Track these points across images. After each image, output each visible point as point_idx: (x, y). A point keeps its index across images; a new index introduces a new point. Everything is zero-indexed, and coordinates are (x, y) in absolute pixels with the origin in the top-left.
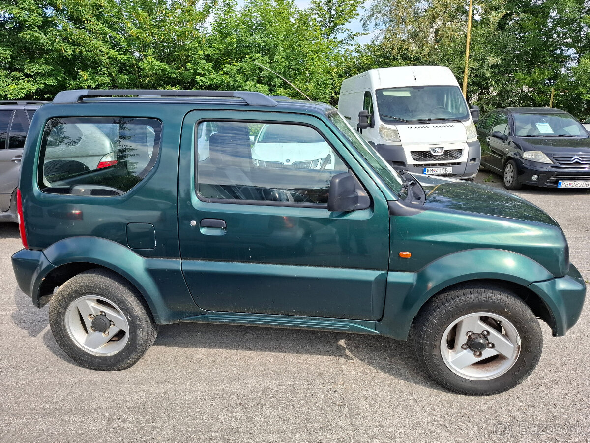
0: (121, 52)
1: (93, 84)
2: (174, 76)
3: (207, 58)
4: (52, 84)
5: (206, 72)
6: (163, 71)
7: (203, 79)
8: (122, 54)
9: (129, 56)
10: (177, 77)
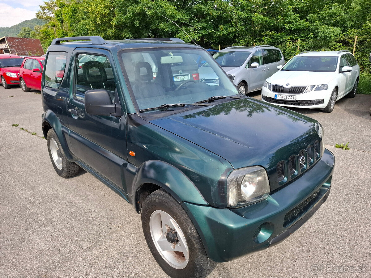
0: (244, 12)
1: (226, 33)
2: (272, 24)
3: (296, 10)
4: (205, 33)
5: (293, 21)
6: (266, 21)
7: (291, 25)
8: (245, 13)
9: (250, 14)
10: (274, 25)
